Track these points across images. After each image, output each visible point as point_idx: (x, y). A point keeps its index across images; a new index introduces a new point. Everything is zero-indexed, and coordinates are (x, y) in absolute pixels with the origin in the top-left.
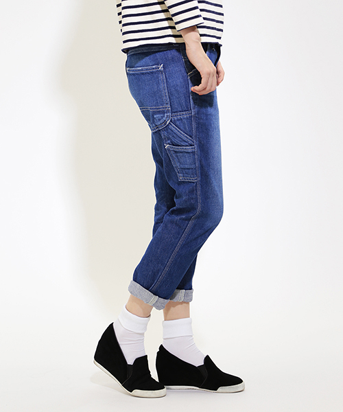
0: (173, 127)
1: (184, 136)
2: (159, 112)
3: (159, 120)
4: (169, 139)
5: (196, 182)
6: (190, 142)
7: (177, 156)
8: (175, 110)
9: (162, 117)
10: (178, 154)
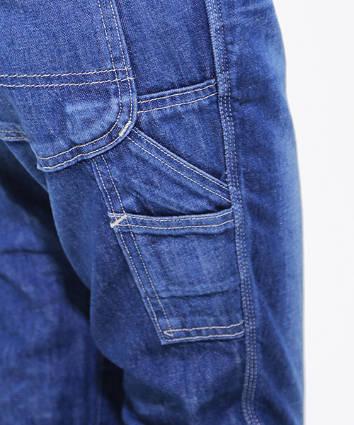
0: (145, 147)
1: (190, 175)
2: (86, 93)
3: (88, 123)
4: (127, 190)
5: (241, 341)
6: (217, 196)
7: (158, 255)
8: (152, 83)
9: (100, 112)
10: (163, 247)
